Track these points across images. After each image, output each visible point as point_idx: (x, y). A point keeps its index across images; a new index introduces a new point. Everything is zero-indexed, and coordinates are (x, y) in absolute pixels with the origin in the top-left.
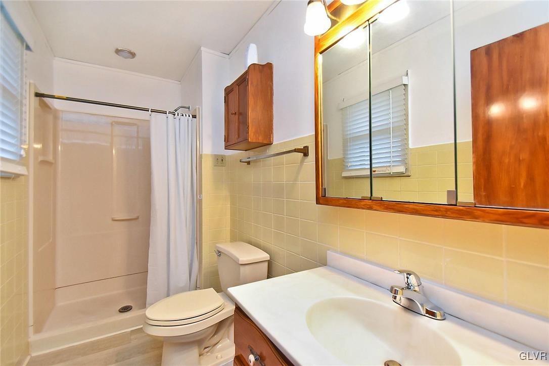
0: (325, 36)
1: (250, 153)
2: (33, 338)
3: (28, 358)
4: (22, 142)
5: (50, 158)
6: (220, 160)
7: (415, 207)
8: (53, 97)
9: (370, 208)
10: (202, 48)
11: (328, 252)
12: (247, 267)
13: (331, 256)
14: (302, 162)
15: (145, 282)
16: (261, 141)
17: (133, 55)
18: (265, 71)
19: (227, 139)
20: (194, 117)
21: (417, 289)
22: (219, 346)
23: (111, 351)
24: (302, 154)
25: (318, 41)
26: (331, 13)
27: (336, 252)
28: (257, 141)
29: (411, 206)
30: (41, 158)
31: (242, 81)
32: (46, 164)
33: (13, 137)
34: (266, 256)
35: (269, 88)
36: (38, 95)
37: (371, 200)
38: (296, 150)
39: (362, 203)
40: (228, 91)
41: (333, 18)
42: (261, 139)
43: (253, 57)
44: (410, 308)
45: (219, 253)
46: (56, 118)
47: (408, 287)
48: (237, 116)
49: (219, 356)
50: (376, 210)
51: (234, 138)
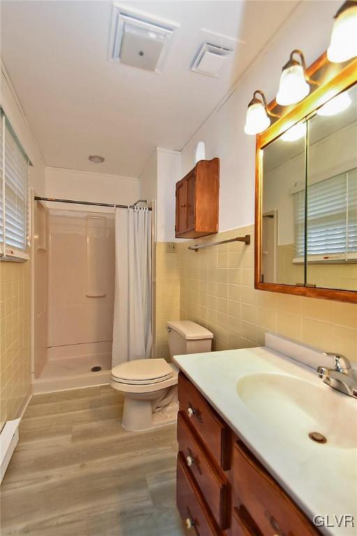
0: (266, 133)
1: (199, 241)
2: (34, 381)
3: (31, 396)
4: (27, 235)
5: (44, 247)
6: (171, 248)
7: (347, 295)
8: (46, 200)
9: (304, 294)
10: (158, 149)
11: (266, 334)
12: (193, 342)
13: (269, 337)
14: (245, 249)
15: (110, 349)
16: (206, 231)
17: (102, 160)
18: (212, 166)
19: (177, 230)
20: (150, 209)
21: (346, 372)
22: (169, 408)
23: (86, 399)
24: (244, 243)
25: (259, 138)
26: (271, 111)
27: (273, 333)
28: (204, 231)
29: (342, 294)
30: (39, 247)
31: (191, 176)
32: (42, 252)
33: (22, 232)
34: (210, 335)
35: (215, 182)
36: (37, 198)
37: (304, 286)
38: (238, 239)
39: (297, 290)
40: (179, 186)
41: (273, 115)
42: (207, 229)
43: (201, 155)
44: (339, 389)
45: (170, 329)
46: (48, 215)
47: (337, 370)
48: (186, 208)
49: (169, 416)
50: (309, 296)
51: (183, 228)
